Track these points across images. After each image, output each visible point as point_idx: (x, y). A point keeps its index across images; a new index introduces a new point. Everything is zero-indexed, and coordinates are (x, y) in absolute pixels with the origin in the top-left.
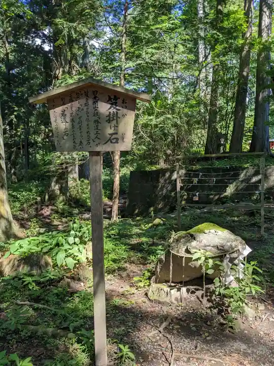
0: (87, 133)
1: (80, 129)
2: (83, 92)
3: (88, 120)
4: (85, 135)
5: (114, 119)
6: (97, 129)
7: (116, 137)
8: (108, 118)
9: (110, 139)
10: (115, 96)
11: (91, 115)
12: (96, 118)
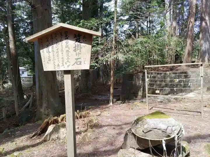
0: (62, 59)
1: (58, 56)
2: (59, 33)
3: (62, 51)
4: (60, 60)
5: (78, 49)
6: (68, 56)
7: (80, 61)
8: (75, 48)
9: (76, 62)
10: (79, 34)
11: (64, 47)
12: (67, 49)
